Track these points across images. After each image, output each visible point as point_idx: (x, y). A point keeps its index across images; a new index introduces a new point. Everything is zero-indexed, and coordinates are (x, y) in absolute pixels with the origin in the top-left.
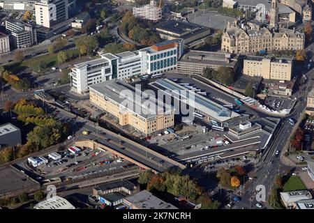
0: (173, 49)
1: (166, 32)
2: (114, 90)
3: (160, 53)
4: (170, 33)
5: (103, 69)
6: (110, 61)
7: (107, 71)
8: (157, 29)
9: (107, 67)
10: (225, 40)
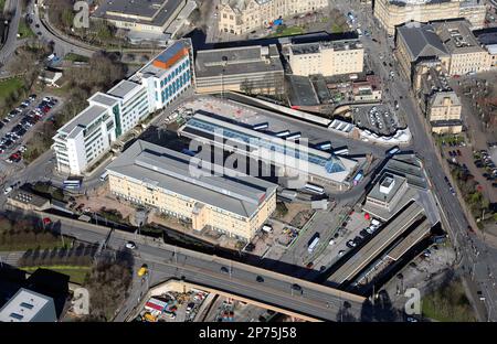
0: (184, 61)
1: (126, 16)
2: (155, 168)
3: (170, 72)
4: (132, 17)
5: (103, 125)
6: (110, 111)
7: (109, 126)
8: (108, 13)
9: (108, 121)
10: (225, 16)
